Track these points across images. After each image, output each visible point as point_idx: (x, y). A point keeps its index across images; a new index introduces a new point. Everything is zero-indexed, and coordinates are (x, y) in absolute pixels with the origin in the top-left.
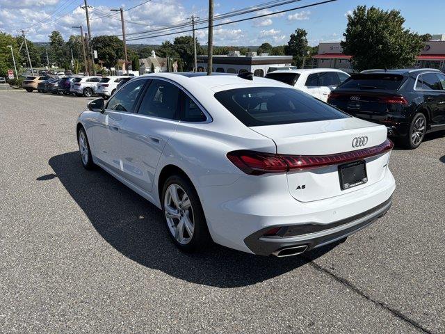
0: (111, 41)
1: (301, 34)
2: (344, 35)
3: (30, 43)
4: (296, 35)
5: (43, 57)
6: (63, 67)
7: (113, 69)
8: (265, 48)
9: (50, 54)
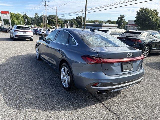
0: (54, 17)
1: (123, 17)
2: (135, 18)
3: (27, 17)
4: (120, 17)
5: (32, 22)
6: (38, 25)
7: (54, 27)
8: (109, 21)
9: (34, 21)
